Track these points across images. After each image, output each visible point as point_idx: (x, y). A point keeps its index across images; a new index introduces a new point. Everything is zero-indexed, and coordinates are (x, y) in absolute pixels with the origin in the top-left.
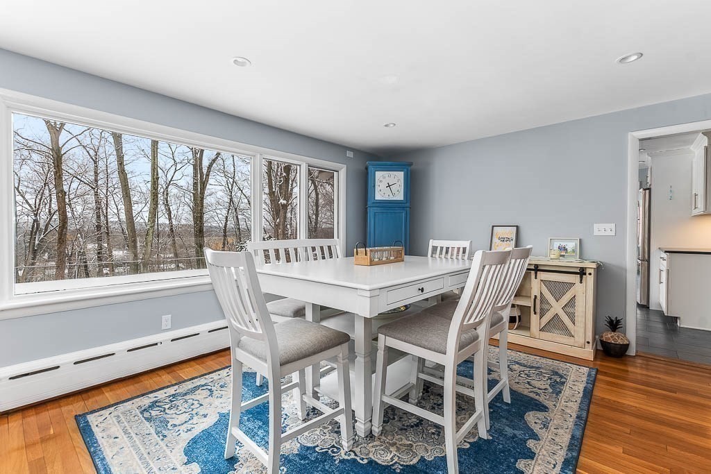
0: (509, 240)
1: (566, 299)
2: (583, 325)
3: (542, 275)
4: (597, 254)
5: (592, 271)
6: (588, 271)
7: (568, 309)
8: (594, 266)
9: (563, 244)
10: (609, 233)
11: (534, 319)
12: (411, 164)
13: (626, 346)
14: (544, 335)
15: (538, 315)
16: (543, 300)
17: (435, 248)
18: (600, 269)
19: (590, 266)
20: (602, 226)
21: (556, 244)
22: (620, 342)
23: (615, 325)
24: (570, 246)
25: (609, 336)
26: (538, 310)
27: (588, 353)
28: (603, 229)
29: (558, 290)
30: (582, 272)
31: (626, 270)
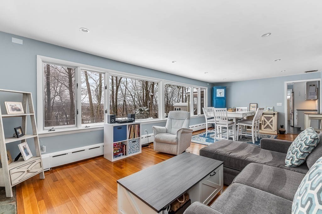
0: (255, 107)
1: (270, 121)
2: (274, 127)
3: (264, 115)
4: (277, 110)
5: (276, 114)
6: (275, 114)
7: (271, 123)
8: (277, 113)
9: (269, 108)
10: (280, 105)
11: (262, 126)
12: (226, 87)
13: (285, 131)
14: (265, 130)
15: (263, 125)
16: (265, 121)
17: (238, 109)
18: (278, 113)
19: (276, 113)
20: (279, 103)
21: (267, 108)
22: (283, 130)
23: (282, 127)
24: (271, 108)
25: (281, 129)
26: (263, 124)
27: (276, 133)
28: (279, 104)
29: (268, 119)
30: (274, 114)
31: (284, 114)
